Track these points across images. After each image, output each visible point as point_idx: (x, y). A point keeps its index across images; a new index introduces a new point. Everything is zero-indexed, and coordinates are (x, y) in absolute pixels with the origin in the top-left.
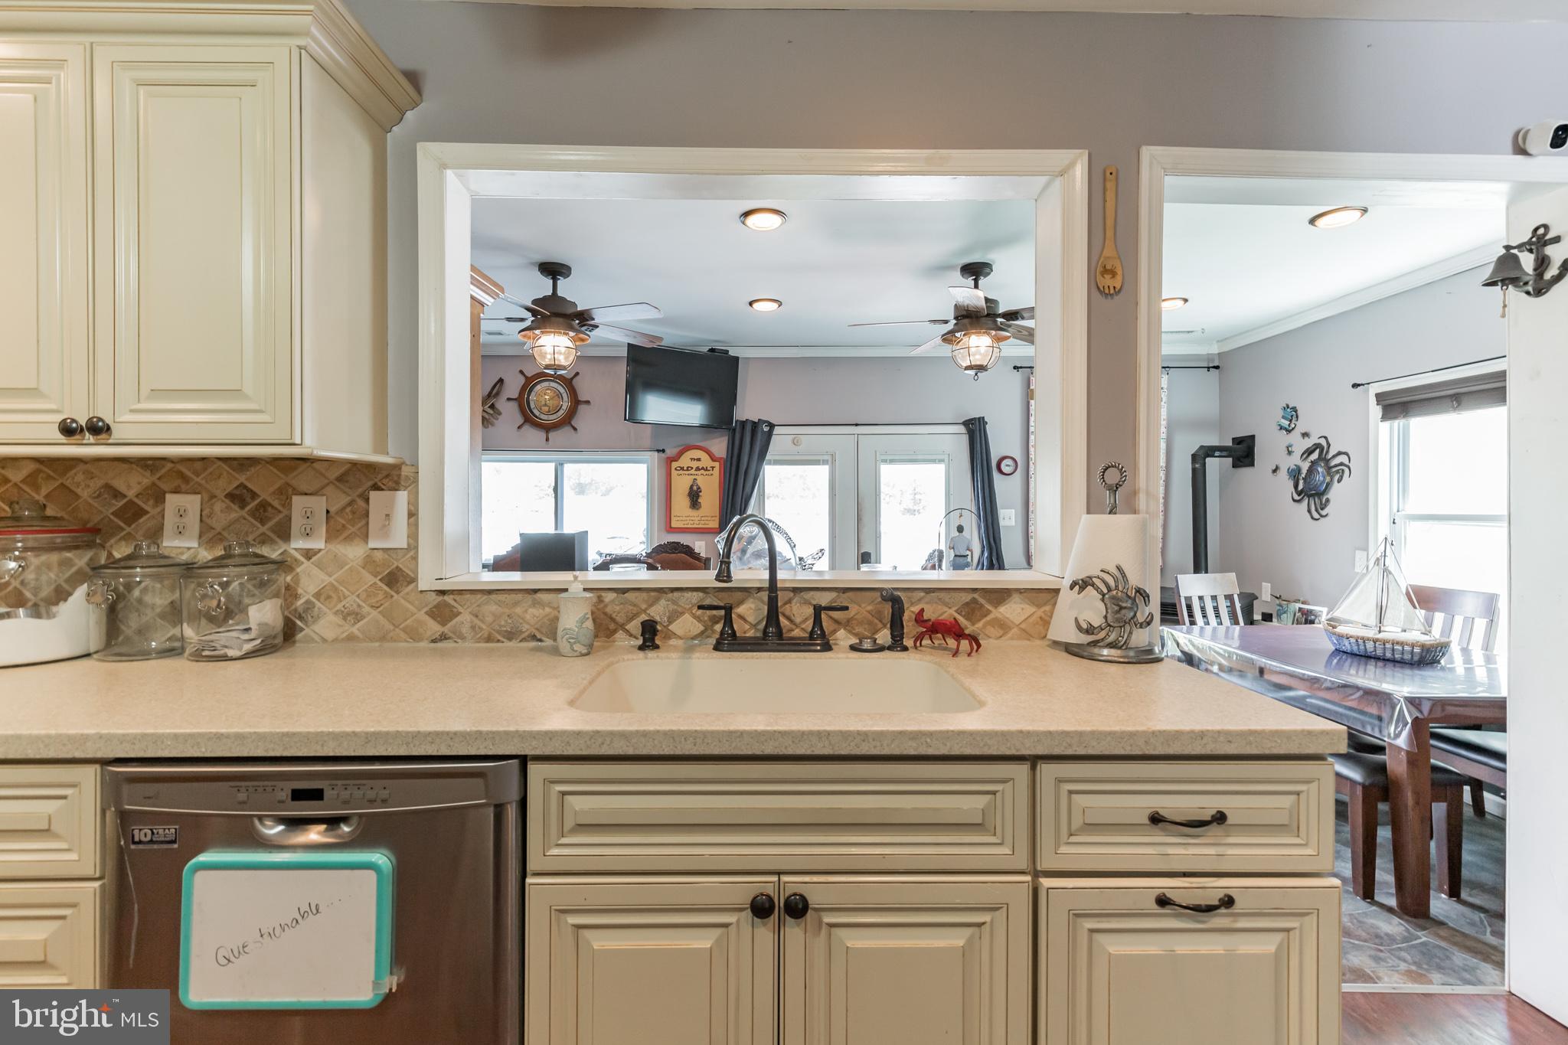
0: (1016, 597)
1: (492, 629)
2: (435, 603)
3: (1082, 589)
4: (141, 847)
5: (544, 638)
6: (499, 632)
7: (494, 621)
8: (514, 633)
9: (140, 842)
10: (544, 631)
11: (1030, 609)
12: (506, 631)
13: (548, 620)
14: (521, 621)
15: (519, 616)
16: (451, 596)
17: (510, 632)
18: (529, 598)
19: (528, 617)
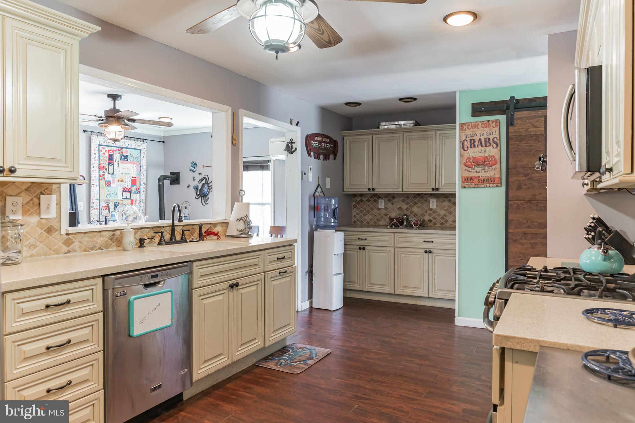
0: (218, 225)
1: (86, 247)
2: (66, 239)
3: (239, 220)
4: (118, 297)
5: (103, 248)
6: (88, 248)
7: (87, 244)
8: (94, 248)
9: (118, 296)
10: (103, 246)
11: (221, 228)
12: (91, 247)
13: (105, 242)
14: (96, 243)
15: (95, 241)
16: (72, 236)
17: (92, 247)
18: (99, 234)
19: (98, 241)
